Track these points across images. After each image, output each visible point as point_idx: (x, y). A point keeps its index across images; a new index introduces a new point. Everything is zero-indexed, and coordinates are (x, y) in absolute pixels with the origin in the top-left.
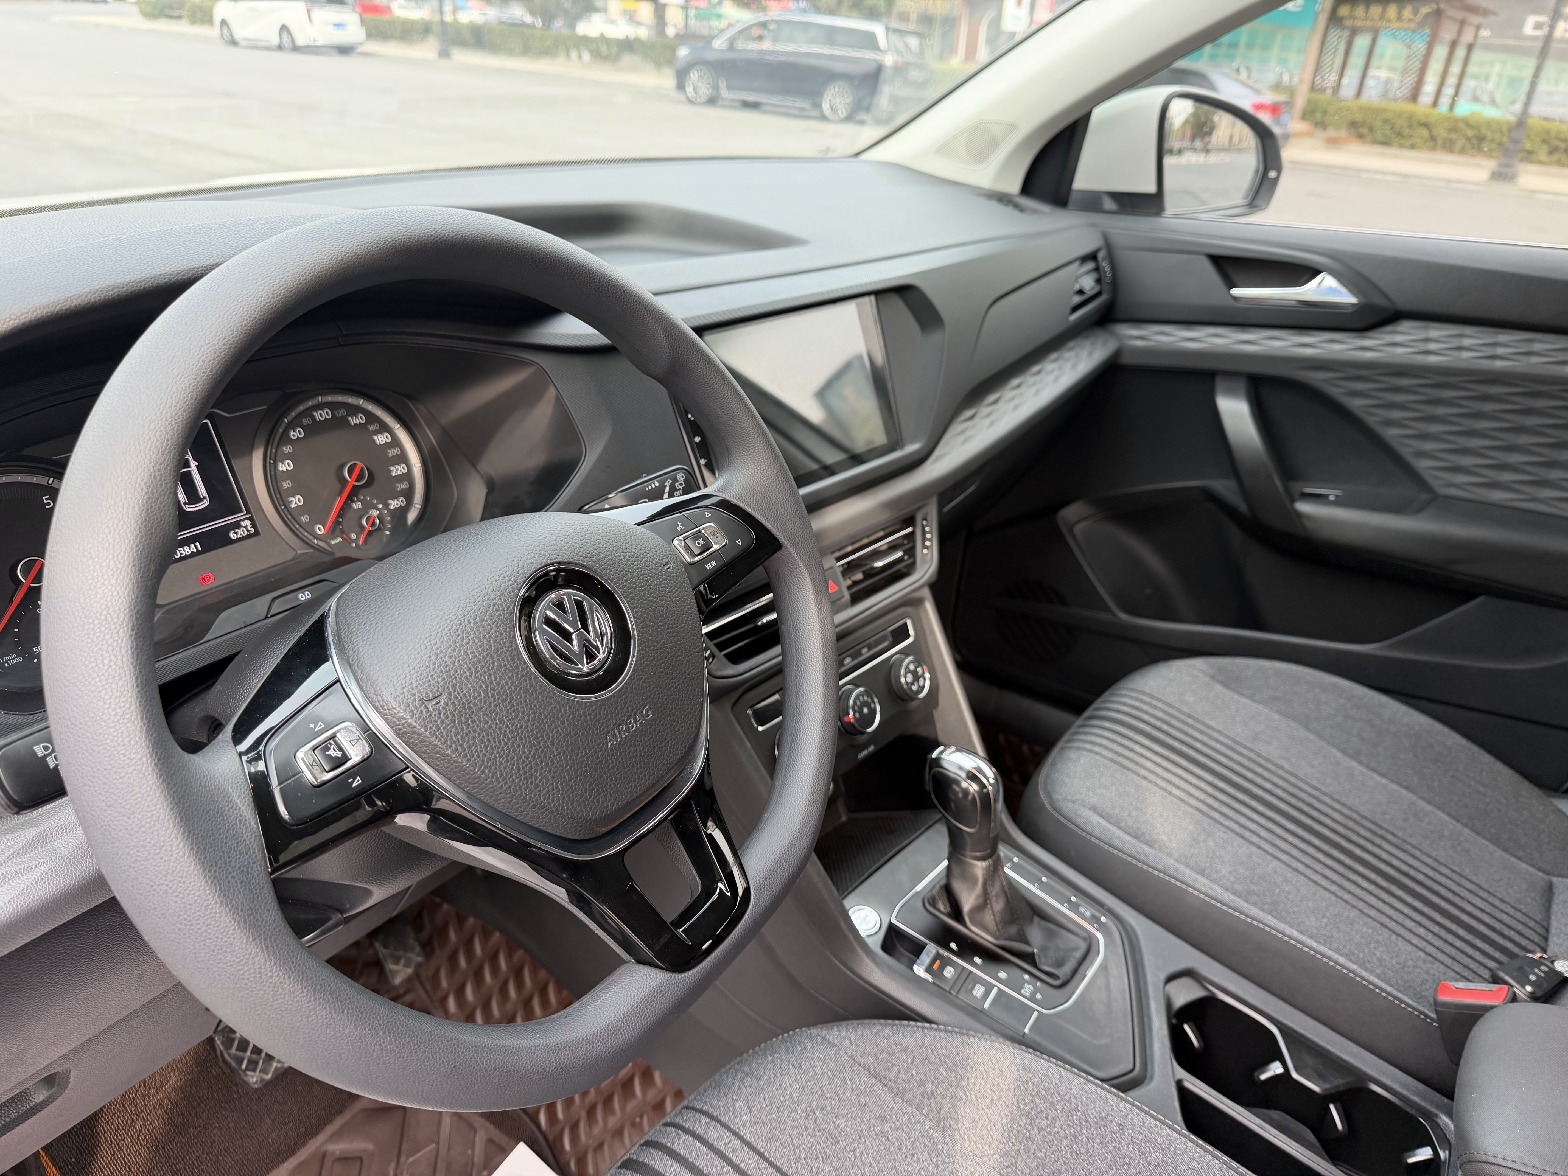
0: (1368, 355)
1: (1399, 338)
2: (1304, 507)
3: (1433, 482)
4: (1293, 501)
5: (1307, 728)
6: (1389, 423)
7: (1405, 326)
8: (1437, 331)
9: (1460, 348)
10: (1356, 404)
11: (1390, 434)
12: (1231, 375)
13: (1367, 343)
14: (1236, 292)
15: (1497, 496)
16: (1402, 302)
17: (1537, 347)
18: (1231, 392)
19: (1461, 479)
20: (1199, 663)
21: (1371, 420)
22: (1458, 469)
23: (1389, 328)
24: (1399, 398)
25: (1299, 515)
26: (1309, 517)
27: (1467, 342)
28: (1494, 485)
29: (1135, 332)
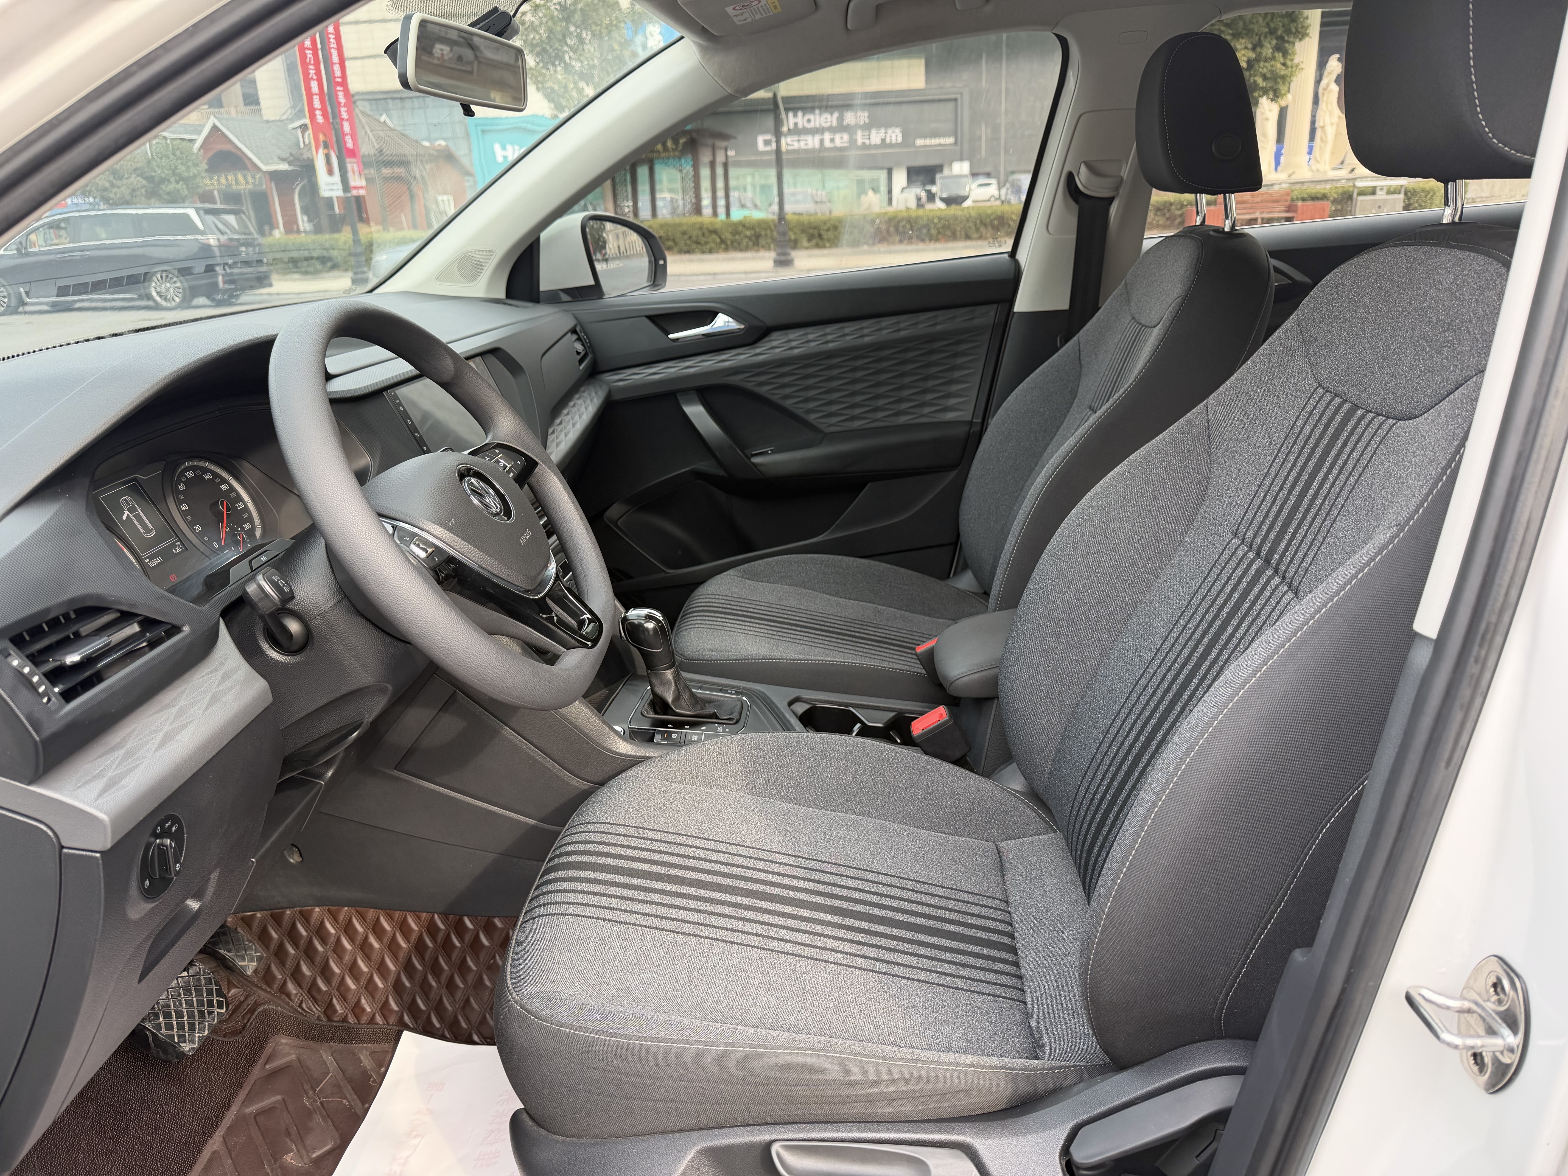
0: (761, 358)
1: (775, 343)
2: (756, 460)
3: (821, 427)
4: (750, 458)
5: (805, 588)
6: (786, 397)
7: (775, 335)
8: (793, 334)
9: (808, 341)
10: (764, 390)
11: (788, 403)
12: (685, 391)
13: (758, 351)
14: (671, 336)
15: (856, 424)
16: (769, 321)
17: (847, 330)
18: (690, 402)
19: (834, 420)
20: (731, 572)
21: (775, 398)
22: (831, 415)
23: (766, 339)
24: (786, 380)
25: (754, 465)
26: (761, 465)
27: (811, 337)
28: (853, 418)
29: (616, 377)
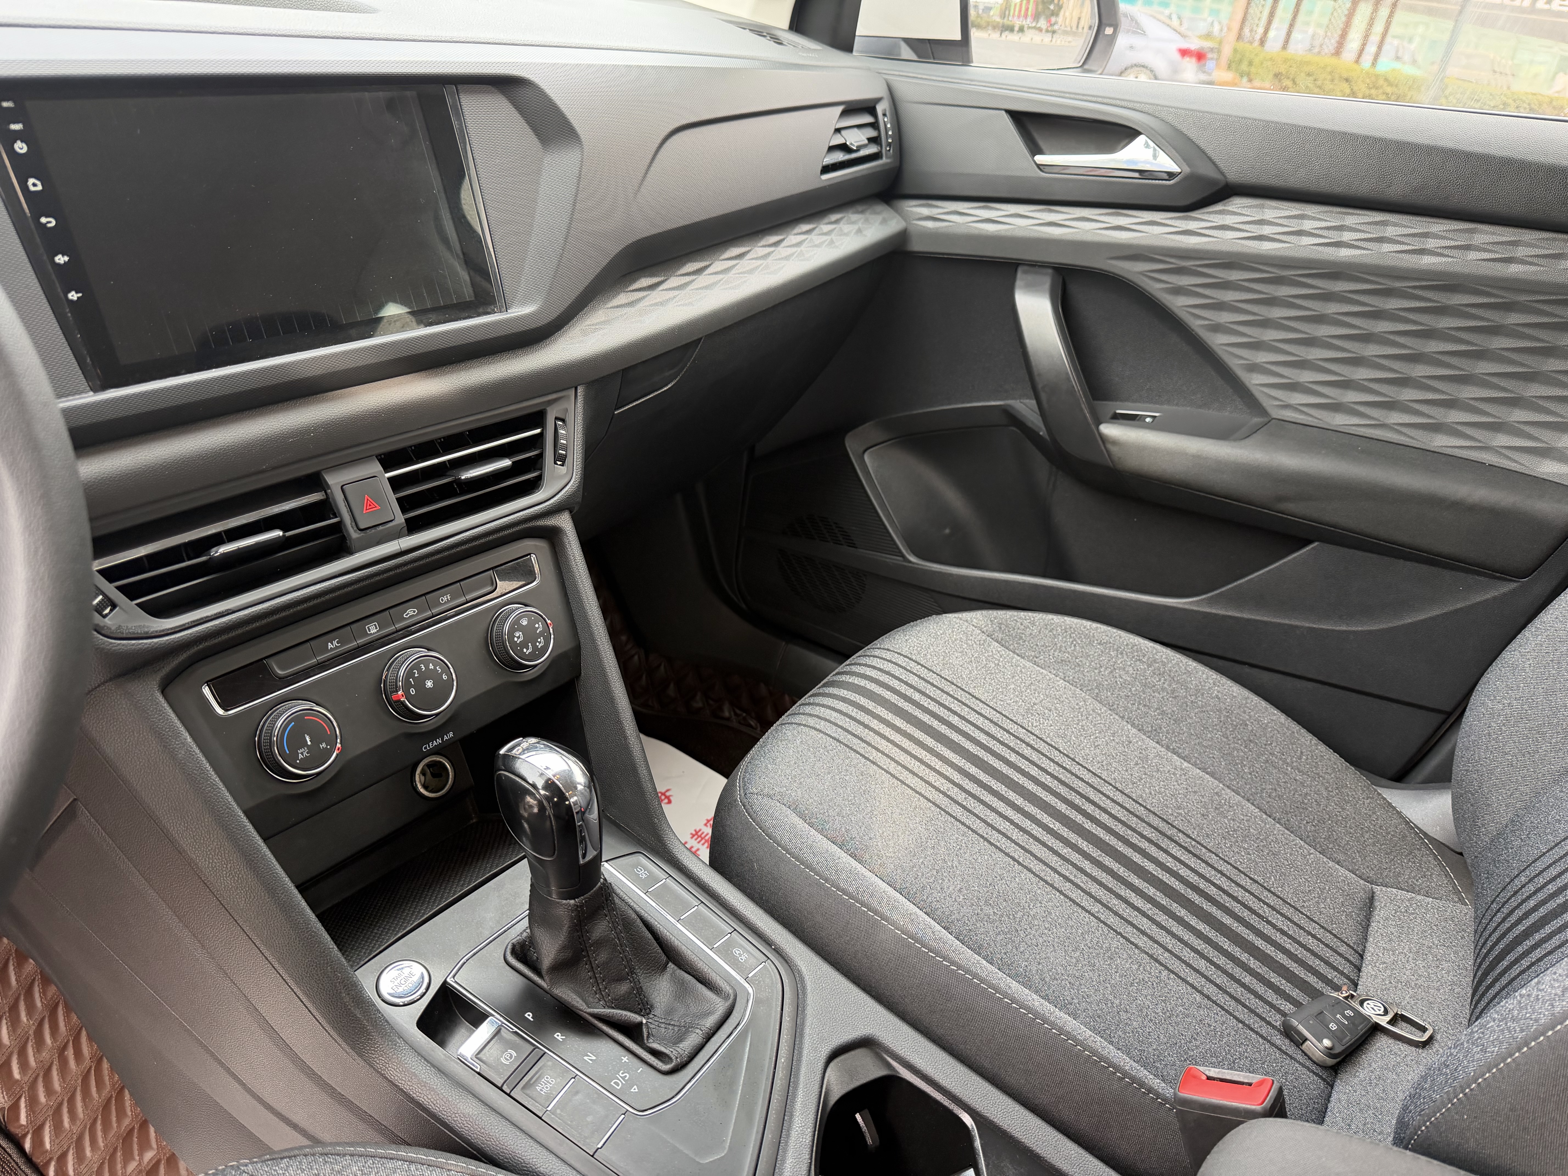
0: (1192, 242)
1: (1229, 220)
2: (1109, 430)
3: (1266, 403)
4: (1099, 423)
5: (1096, 698)
6: (1216, 328)
7: (1237, 204)
8: (1274, 211)
9: (1300, 233)
10: (1178, 304)
11: (1218, 341)
12: (1035, 266)
13: (1192, 225)
14: (1040, 159)
15: (1339, 420)
16: (1234, 174)
17: (1390, 231)
18: (1031, 287)
19: (1298, 398)
20: (978, 618)
21: (1195, 324)
22: (1293, 387)
23: (1219, 207)
24: (1229, 296)
25: (1104, 439)
26: (1115, 442)
27: (1308, 225)
28: (1336, 407)
29: (925, 211)
